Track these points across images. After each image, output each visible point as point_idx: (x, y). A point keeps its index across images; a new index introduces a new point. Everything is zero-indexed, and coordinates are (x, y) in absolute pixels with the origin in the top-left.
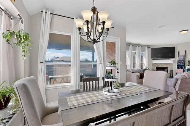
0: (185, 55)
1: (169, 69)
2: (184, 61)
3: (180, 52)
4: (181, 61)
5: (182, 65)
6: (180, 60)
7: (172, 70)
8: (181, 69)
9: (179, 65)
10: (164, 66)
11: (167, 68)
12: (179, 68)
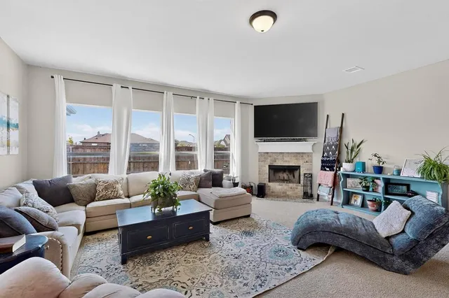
0: (341, 127)
1: (303, 171)
2: (339, 147)
3: (330, 118)
4: (330, 146)
5: (331, 158)
6: (328, 145)
7: (311, 176)
8: (330, 170)
9: (325, 159)
10: (289, 162)
11: (298, 168)
12: (325, 170)
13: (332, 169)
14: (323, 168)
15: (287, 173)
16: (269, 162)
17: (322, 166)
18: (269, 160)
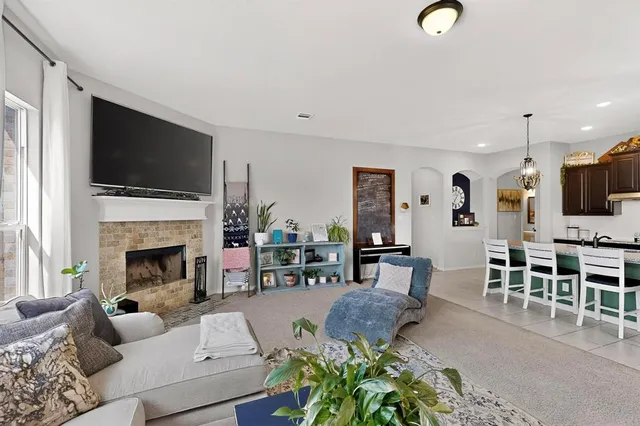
0: (248, 183)
1: (190, 256)
2: (245, 210)
3: (229, 167)
4: (238, 210)
5: (241, 228)
6: (233, 208)
7: (205, 260)
8: (240, 246)
9: (232, 229)
10: (168, 239)
11: (180, 249)
12: (232, 246)
13: (243, 243)
14: (228, 244)
15: (147, 264)
16: (127, 244)
17: (225, 241)
18: (127, 240)
